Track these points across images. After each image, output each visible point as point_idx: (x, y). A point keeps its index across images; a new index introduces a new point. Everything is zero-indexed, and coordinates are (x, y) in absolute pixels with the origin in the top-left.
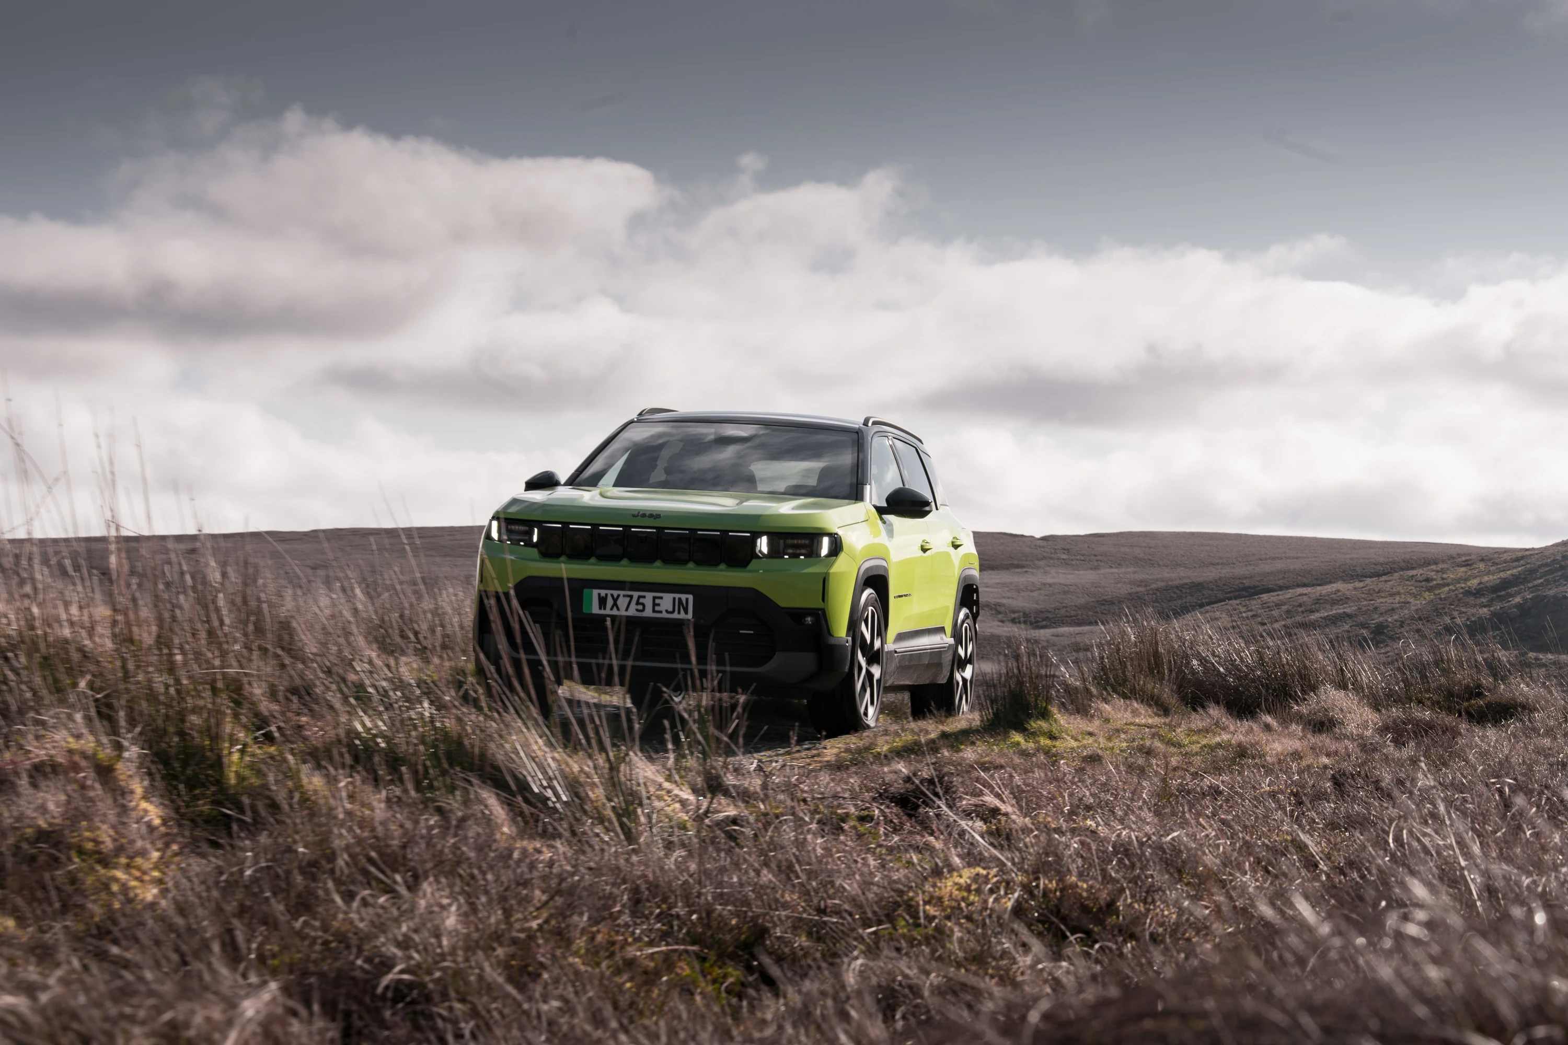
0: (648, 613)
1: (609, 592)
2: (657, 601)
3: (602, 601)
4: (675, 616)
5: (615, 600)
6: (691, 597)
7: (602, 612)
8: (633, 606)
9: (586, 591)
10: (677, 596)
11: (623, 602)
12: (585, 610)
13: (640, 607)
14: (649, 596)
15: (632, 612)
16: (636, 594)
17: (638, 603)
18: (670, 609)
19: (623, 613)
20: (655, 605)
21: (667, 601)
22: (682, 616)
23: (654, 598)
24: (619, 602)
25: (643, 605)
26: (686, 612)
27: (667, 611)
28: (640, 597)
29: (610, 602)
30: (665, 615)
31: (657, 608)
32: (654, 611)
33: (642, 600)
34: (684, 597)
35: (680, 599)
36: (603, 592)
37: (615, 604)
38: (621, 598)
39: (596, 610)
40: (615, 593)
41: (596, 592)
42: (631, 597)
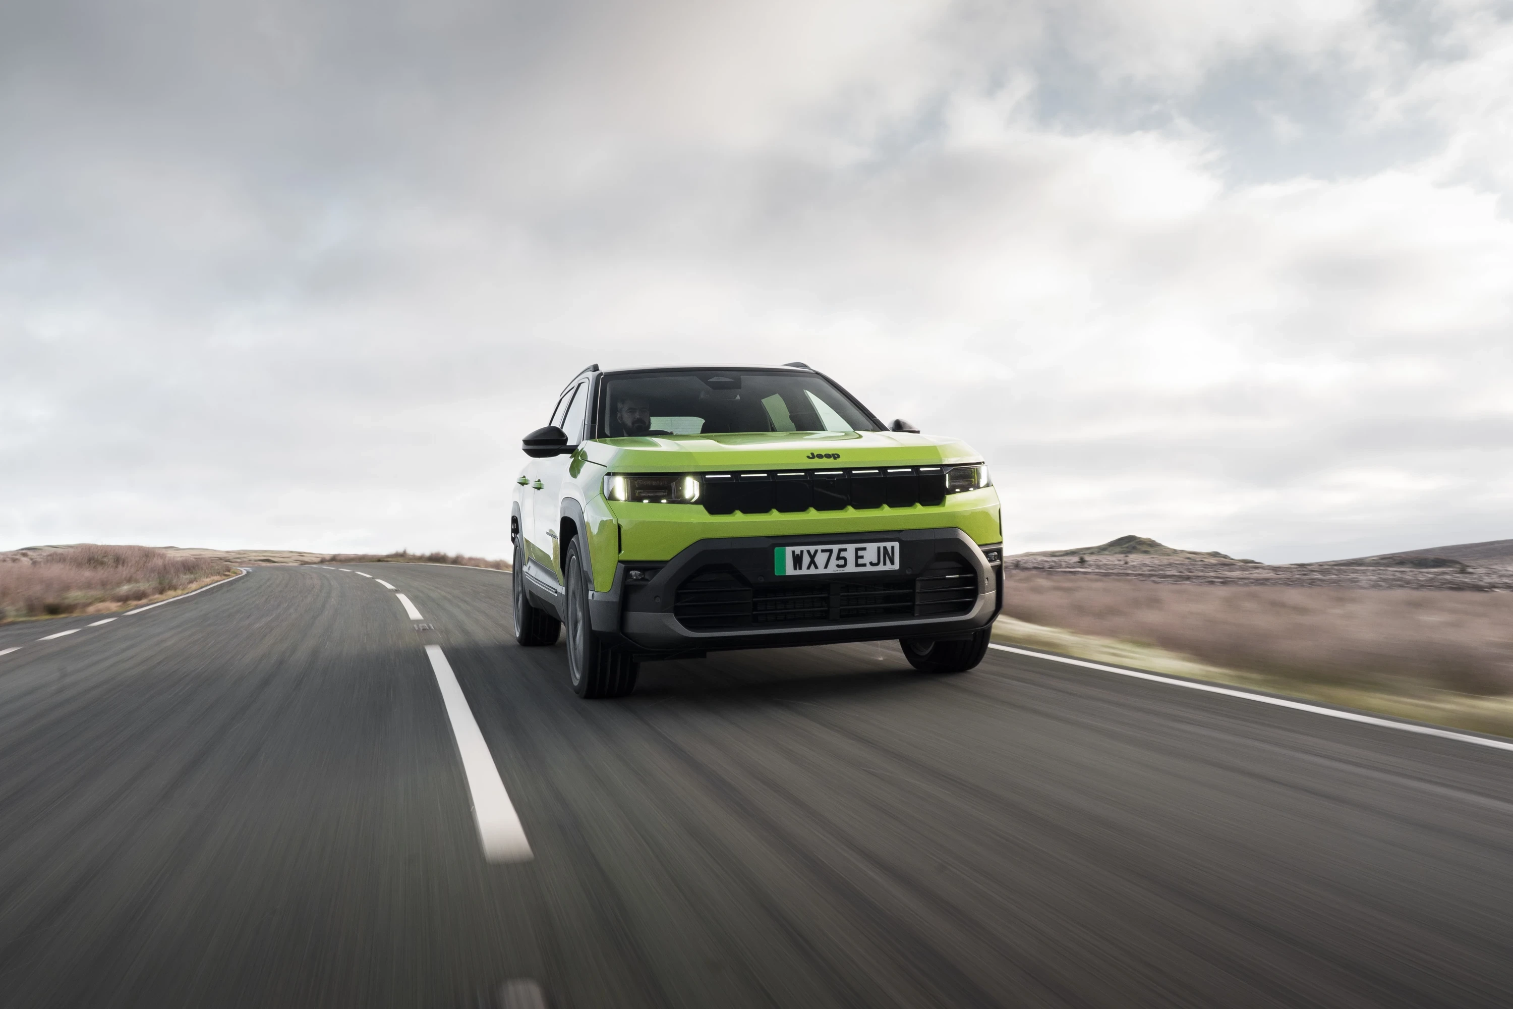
0: (851, 568)
1: (805, 548)
2: (860, 553)
3: (797, 560)
4: (881, 568)
5: (812, 557)
6: (897, 545)
7: (798, 572)
8: (834, 562)
9: (777, 549)
10: (882, 545)
11: (821, 559)
12: (777, 573)
13: (841, 562)
14: (851, 548)
15: (832, 569)
16: (835, 548)
17: (838, 558)
18: (875, 561)
19: (821, 571)
20: (858, 557)
21: (871, 551)
22: (888, 567)
23: (857, 550)
24: (816, 559)
25: (845, 559)
26: (892, 563)
27: (871, 564)
28: (840, 550)
29: (806, 560)
30: (869, 568)
31: (860, 561)
32: (857, 565)
33: (843, 554)
34: (889, 545)
35: (885, 548)
36: (798, 549)
37: (813, 562)
38: (819, 554)
39: (790, 570)
40: (812, 549)
41: (789, 550)
42: (831, 551)
